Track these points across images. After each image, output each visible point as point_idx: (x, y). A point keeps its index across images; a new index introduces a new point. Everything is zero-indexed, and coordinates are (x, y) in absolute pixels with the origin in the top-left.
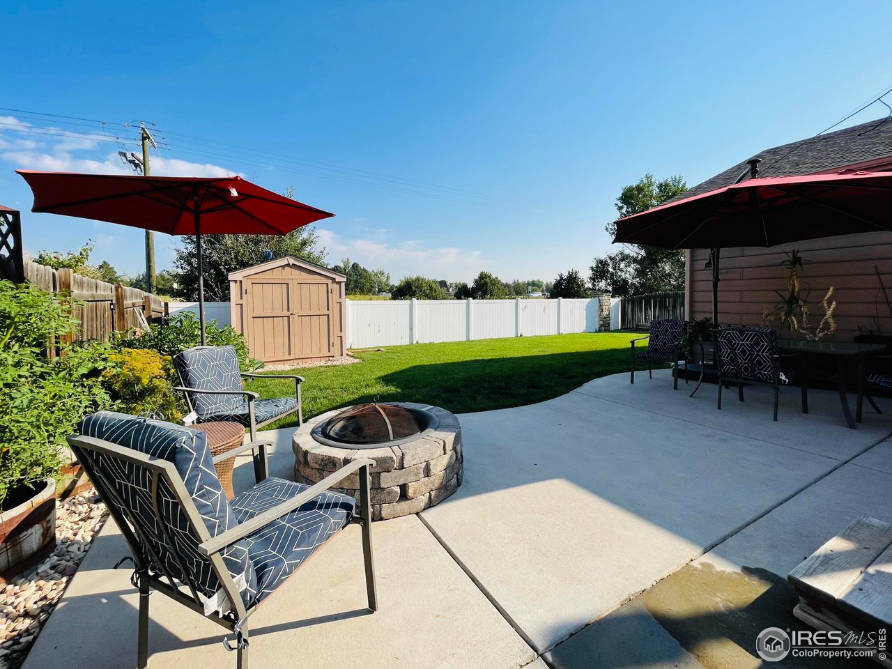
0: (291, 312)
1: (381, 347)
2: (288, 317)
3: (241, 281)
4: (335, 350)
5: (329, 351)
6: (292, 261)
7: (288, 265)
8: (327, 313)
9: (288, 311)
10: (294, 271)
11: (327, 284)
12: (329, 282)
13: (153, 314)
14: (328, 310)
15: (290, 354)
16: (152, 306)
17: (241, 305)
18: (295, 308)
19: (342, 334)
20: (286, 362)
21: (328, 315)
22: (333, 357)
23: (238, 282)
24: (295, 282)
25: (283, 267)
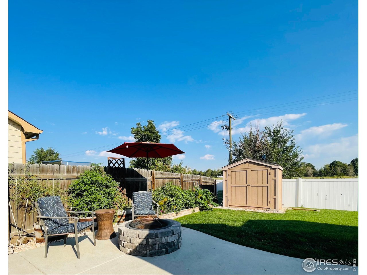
0: (248, 184)
1: (317, 209)
2: (247, 186)
3: (227, 171)
4: (271, 205)
5: (268, 205)
6: (249, 160)
7: (247, 162)
8: (267, 185)
9: (247, 184)
10: (250, 164)
11: (267, 170)
12: (269, 169)
13: (202, 183)
14: (267, 183)
15: (247, 204)
16: (202, 180)
17: (227, 180)
18: (250, 182)
19: (276, 197)
20: (245, 207)
21: (267, 186)
22: (270, 209)
23: (226, 171)
24: (250, 170)
25: (245, 163)
